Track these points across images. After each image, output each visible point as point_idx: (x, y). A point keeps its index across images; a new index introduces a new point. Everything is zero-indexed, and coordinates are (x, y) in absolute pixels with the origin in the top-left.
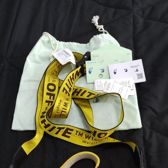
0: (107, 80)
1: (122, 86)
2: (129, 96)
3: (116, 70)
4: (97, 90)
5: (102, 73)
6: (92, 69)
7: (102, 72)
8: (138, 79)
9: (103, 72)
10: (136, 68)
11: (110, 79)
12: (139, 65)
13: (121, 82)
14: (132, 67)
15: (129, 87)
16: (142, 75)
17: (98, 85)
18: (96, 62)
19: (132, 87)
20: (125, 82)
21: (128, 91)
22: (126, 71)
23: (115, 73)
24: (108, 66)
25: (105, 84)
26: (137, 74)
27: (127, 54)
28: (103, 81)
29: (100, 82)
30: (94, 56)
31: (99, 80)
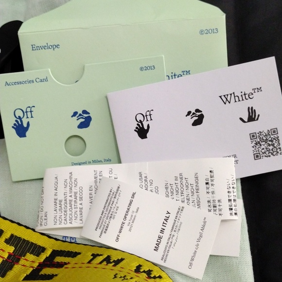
3: (148, 115)
5: (82, 132)
6: (29, 111)
9: (85, 124)
10: (249, 103)
12: (259, 89)
13: (173, 182)
14: (225, 99)
15: (214, 206)
16: (277, 139)
17: (61, 197)
18: (46, 80)
19: (225, 205)
20: (192, 181)
23: (142, 132)
24: (107, 98)
25: (95, 189)
26: (253, 136)
27: (202, 32)
28: (85, 175)
29: (71, 182)
30: (34, 48)
31: (64, 172)
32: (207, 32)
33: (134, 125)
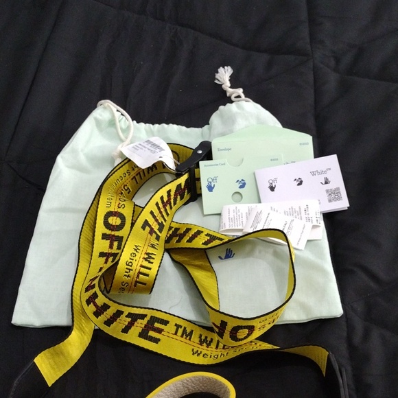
0: (254, 205)
1: (289, 219)
2: (308, 241)
3: (275, 180)
4: (227, 228)
5: (241, 190)
6: (215, 179)
7: (241, 187)
8: (330, 201)
10: (325, 175)
11: (260, 202)
12: (330, 169)
13: (288, 210)
14: (313, 173)
15: (309, 219)
16: (340, 193)
17: (232, 216)
18: (224, 164)
19: (314, 219)
20: (297, 209)
21: (304, 231)
22: (300, 183)
23: (272, 189)
24: (254, 174)
25: (248, 214)
26: (327, 191)
27: (301, 144)
28: (243, 208)
29: (236, 211)
30: (219, 150)
31: (232, 207)
32: (304, 144)
33: (268, 185)
